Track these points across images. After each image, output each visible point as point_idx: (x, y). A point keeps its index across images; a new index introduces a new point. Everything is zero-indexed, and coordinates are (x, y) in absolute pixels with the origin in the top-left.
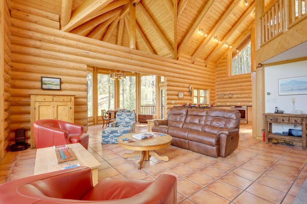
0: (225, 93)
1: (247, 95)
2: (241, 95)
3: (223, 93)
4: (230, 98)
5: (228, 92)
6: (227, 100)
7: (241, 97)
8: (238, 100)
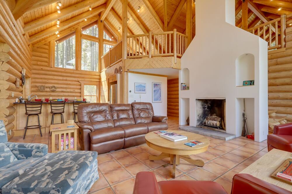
0: (47, 85)
1: (72, 90)
2: (66, 89)
3: (43, 85)
4: (53, 91)
5: (52, 85)
6: (49, 94)
7: (66, 91)
8: (62, 94)
